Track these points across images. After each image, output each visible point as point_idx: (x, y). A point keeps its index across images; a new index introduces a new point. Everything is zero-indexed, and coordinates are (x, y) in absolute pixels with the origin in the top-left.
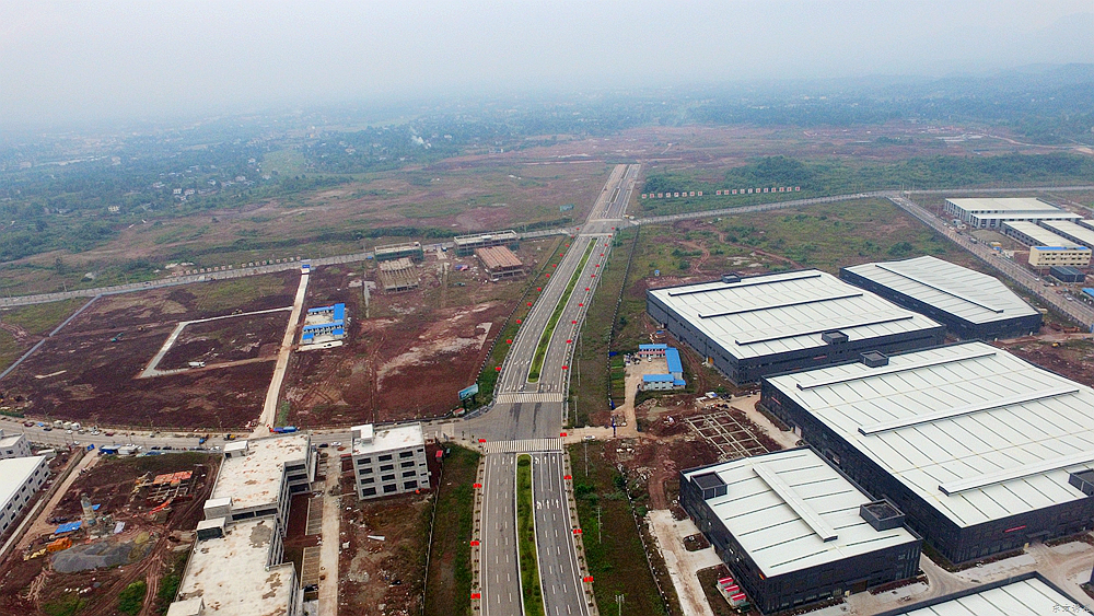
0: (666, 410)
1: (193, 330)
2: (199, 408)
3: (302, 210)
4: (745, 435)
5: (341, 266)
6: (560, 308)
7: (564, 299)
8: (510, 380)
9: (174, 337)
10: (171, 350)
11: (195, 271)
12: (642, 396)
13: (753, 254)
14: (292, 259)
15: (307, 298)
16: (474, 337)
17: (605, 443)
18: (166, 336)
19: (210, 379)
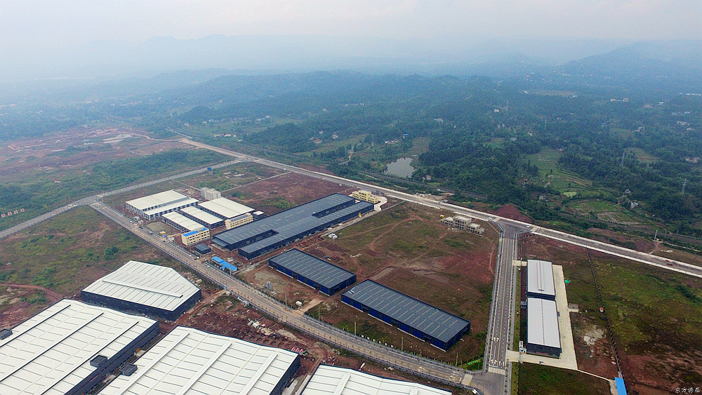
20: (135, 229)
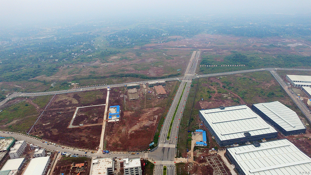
0: (201, 153)
1: (81, 111)
2: (84, 141)
3: (106, 64)
4: (220, 165)
5: (117, 88)
6: (176, 111)
7: (177, 108)
8: (162, 139)
9: (76, 113)
10: (75, 118)
11: (79, 87)
12: (196, 148)
13: (229, 93)
14: (105, 85)
15: (109, 101)
16: (153, 121)
17: (185, 164)
18: (73, 113)
19: (86, 130)
20: (286, 88)
